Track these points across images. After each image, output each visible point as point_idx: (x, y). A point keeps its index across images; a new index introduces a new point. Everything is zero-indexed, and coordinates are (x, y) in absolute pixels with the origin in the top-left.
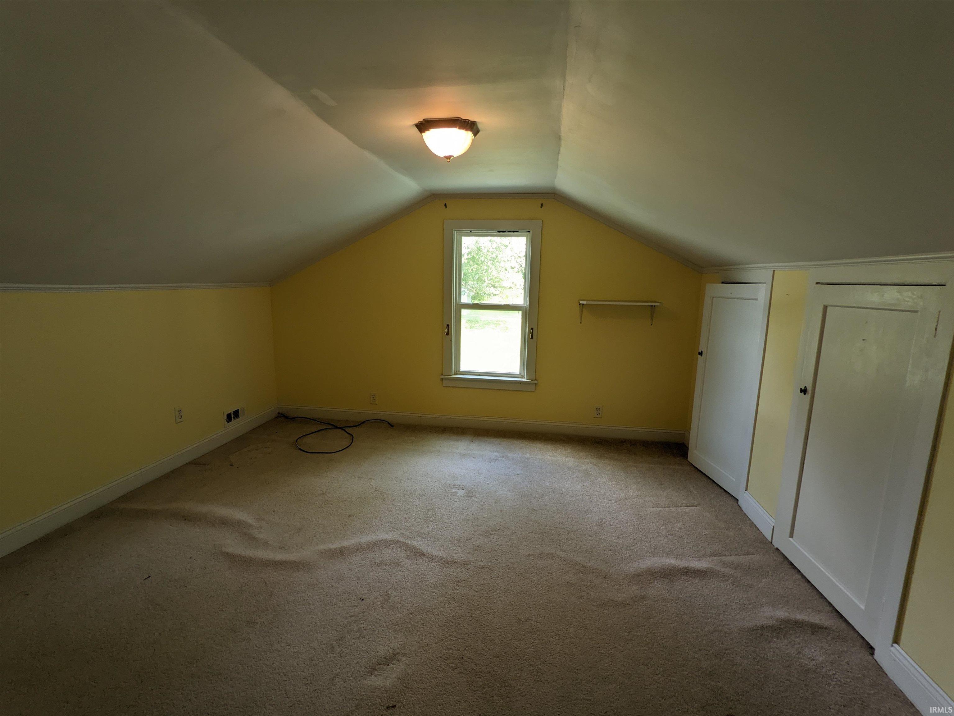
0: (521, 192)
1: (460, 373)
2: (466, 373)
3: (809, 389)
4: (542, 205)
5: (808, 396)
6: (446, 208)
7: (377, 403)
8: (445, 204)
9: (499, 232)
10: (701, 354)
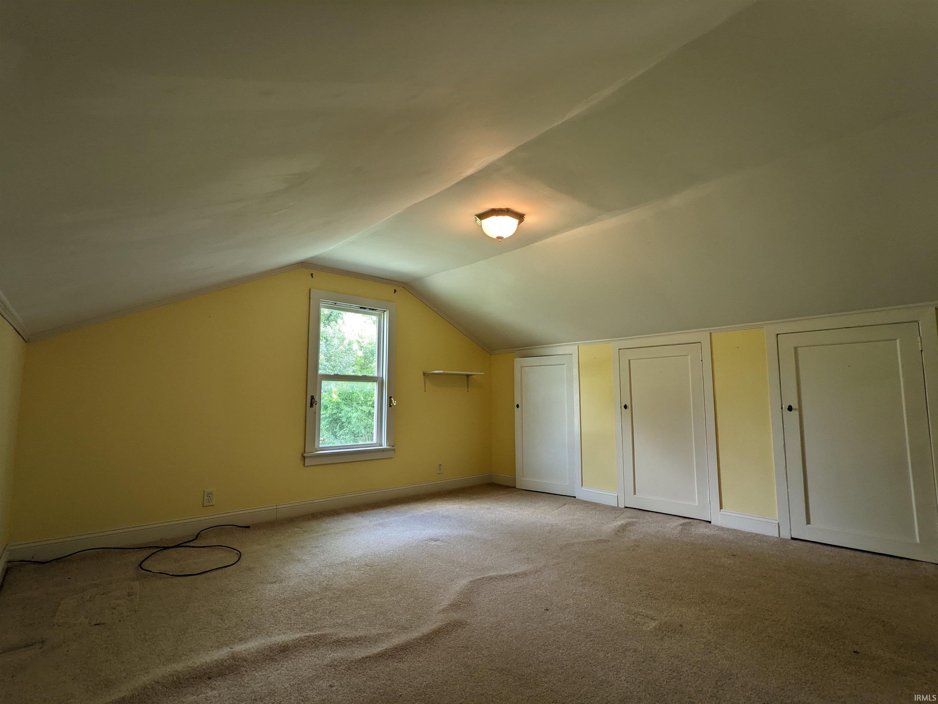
0: (384, 277)
1: (319, 449)
2: (327, 449)
3: (629, 405)
4: (395, 291)
5: (629, 410)
6: (312, 277)
7: (214, 504)
8: (312, 274)
9: (361, 308)
10: (518, 406)
